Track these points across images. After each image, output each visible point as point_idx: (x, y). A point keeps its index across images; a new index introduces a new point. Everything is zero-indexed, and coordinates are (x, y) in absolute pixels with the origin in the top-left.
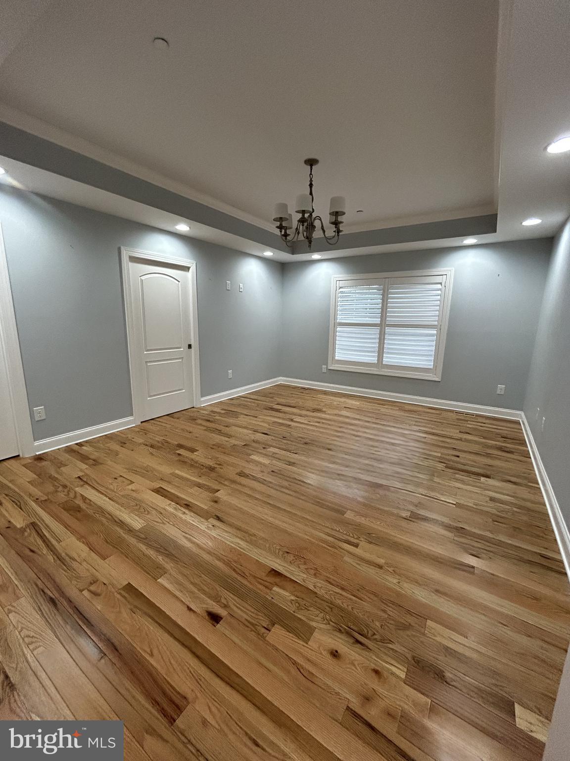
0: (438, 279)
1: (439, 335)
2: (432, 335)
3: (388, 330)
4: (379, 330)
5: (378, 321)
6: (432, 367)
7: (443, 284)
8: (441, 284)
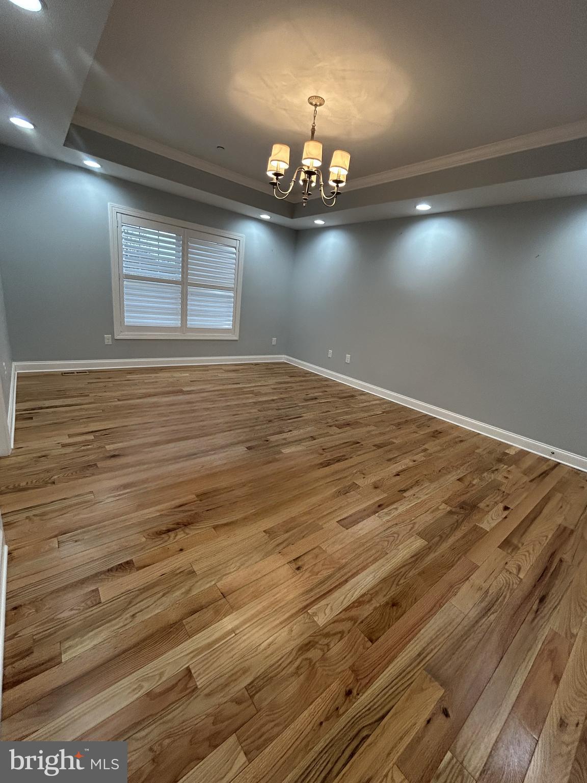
0: (234, 243)
1: (235, 297)
2: (229, 297)
3: (191, 289)
4: (180, 289)
5: (178, 277)
6: (231, 327)
7: (237, 248)
8: (235, 248)
